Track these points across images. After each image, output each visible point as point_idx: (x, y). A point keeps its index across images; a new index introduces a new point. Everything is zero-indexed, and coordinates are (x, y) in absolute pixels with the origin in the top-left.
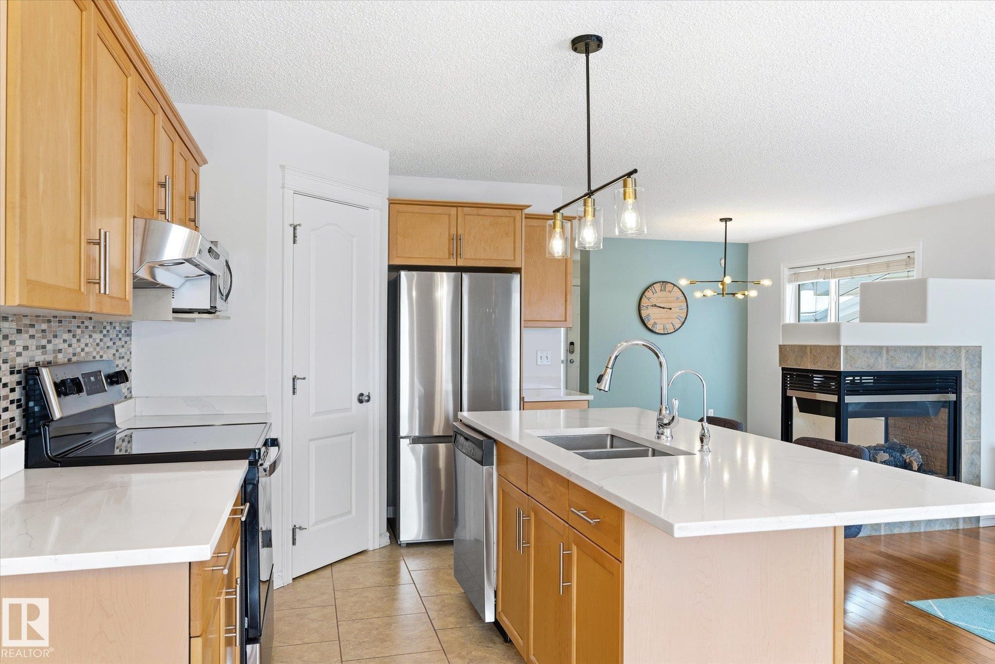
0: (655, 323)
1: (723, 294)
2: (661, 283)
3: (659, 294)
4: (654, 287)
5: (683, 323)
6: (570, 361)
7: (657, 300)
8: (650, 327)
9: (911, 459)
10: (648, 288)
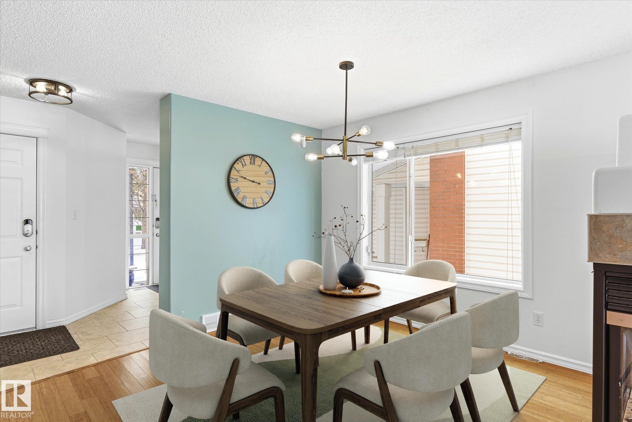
0: (245, 197)
2: (251, 156)
3: (249, 167)
4: (243, 159)
5: (271, 198)
6: (157, 235)
7: (246, 173)
8: (240, 200)
10: (238, 160)
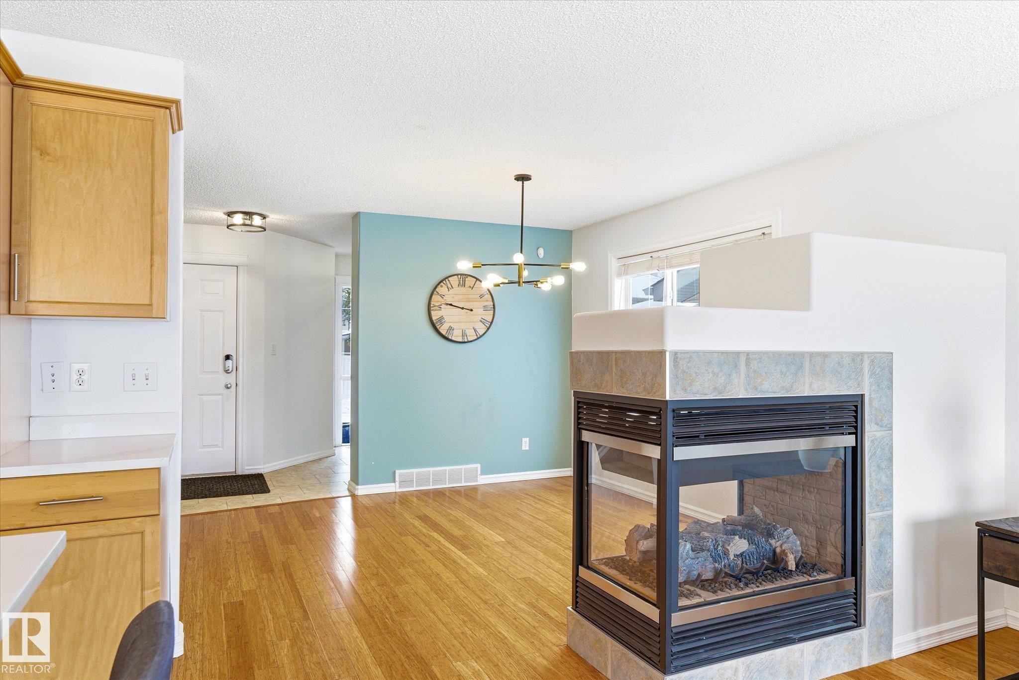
0: (451, 329)
1: (519, 282)
2: (459, 276)
3: (457, 290)
4: (449, 281)
5: (488, 329)
7: (453, 297)
8: (444, 332)
9: (783, 548)
10: (441, 281)
